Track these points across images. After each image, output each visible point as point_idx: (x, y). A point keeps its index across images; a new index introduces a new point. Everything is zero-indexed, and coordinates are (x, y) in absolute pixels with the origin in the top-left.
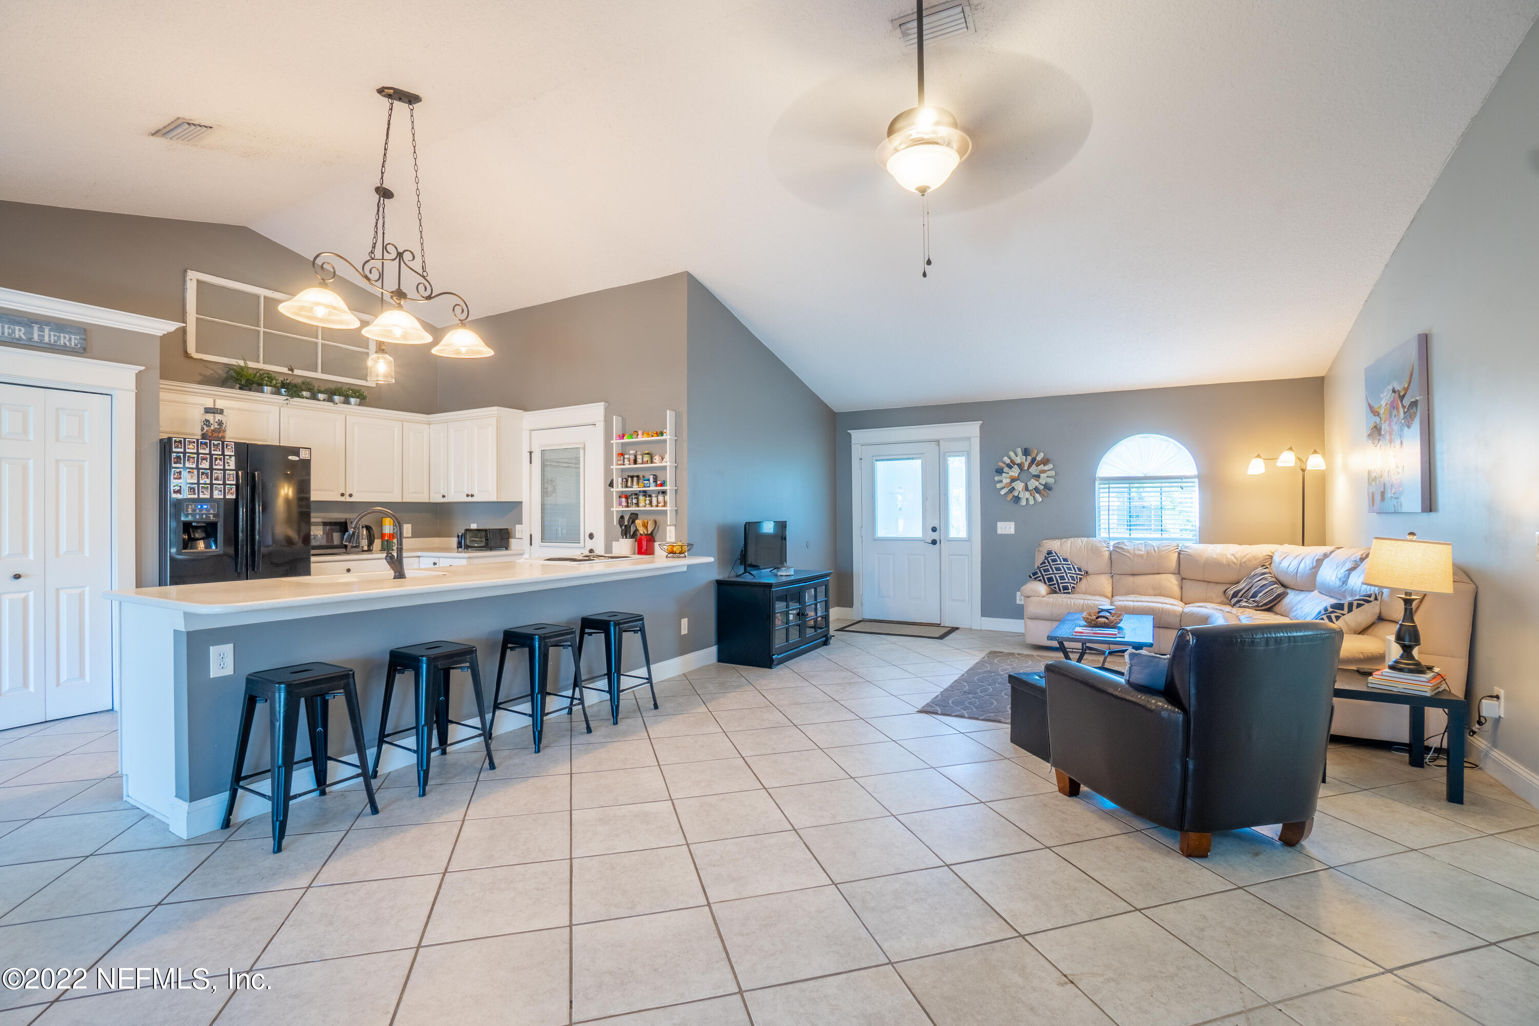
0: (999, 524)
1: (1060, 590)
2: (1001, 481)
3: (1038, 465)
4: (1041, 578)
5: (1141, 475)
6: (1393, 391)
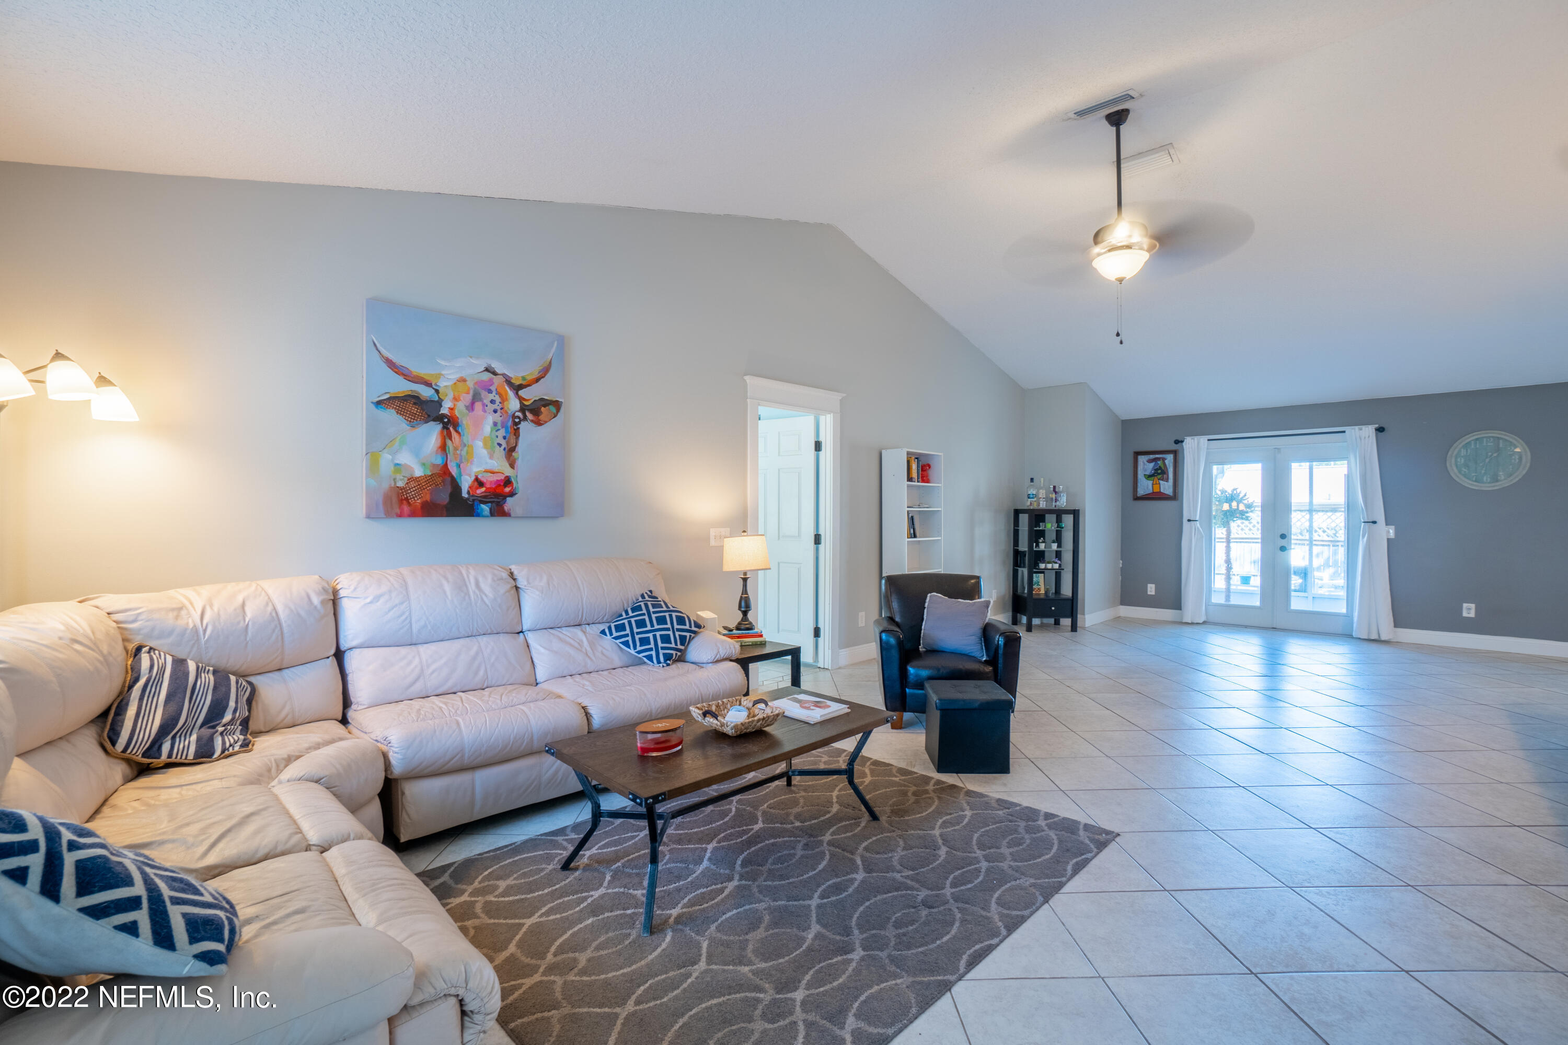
6: (487, 370)
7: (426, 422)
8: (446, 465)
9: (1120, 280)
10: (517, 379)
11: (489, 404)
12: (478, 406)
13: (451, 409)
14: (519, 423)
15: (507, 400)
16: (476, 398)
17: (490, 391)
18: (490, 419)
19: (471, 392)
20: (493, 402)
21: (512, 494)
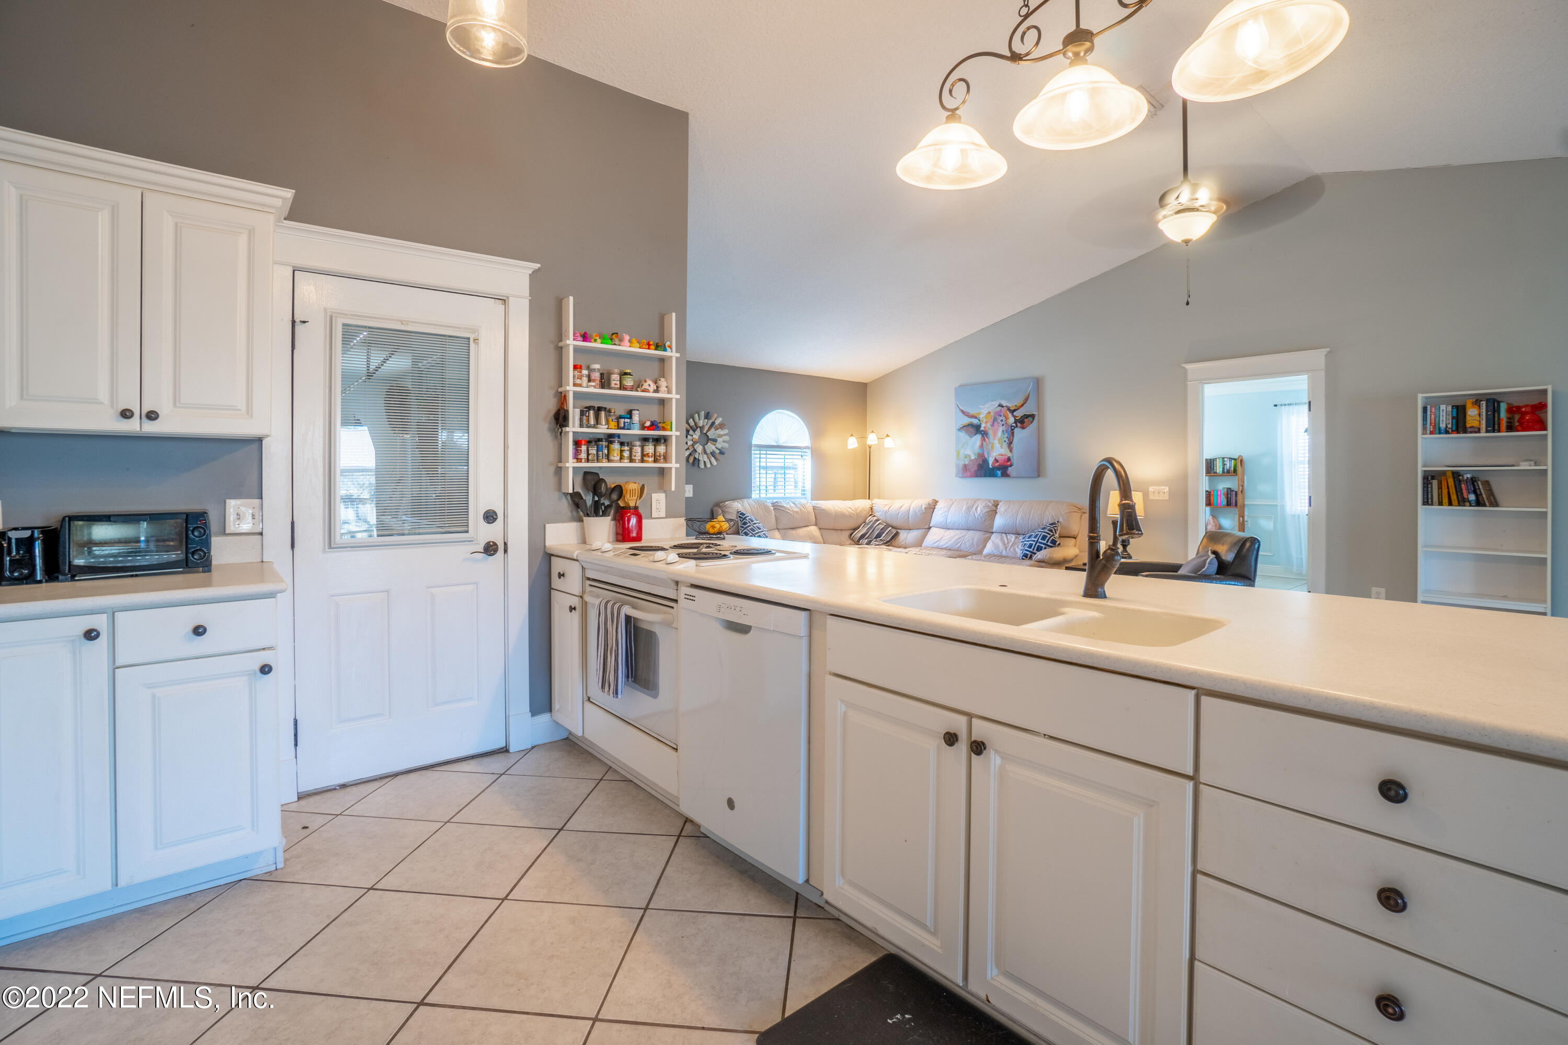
3: (716, 429)
5: (776, 444)
6: (999, 406)
7: (976, 434)
8: (983, 453)
9: (1187, 242)
10: (1013, 407)
11: (1001, 422)
12: (996, 423)
13: (985, 427)
14: (1014, 429)
15: (1008, 418)
16: (995, 420)
17: (1000, 416)
18: (1001, 429)
19: (993, 418)
20: (1002, 421)
21: (1011, 465)
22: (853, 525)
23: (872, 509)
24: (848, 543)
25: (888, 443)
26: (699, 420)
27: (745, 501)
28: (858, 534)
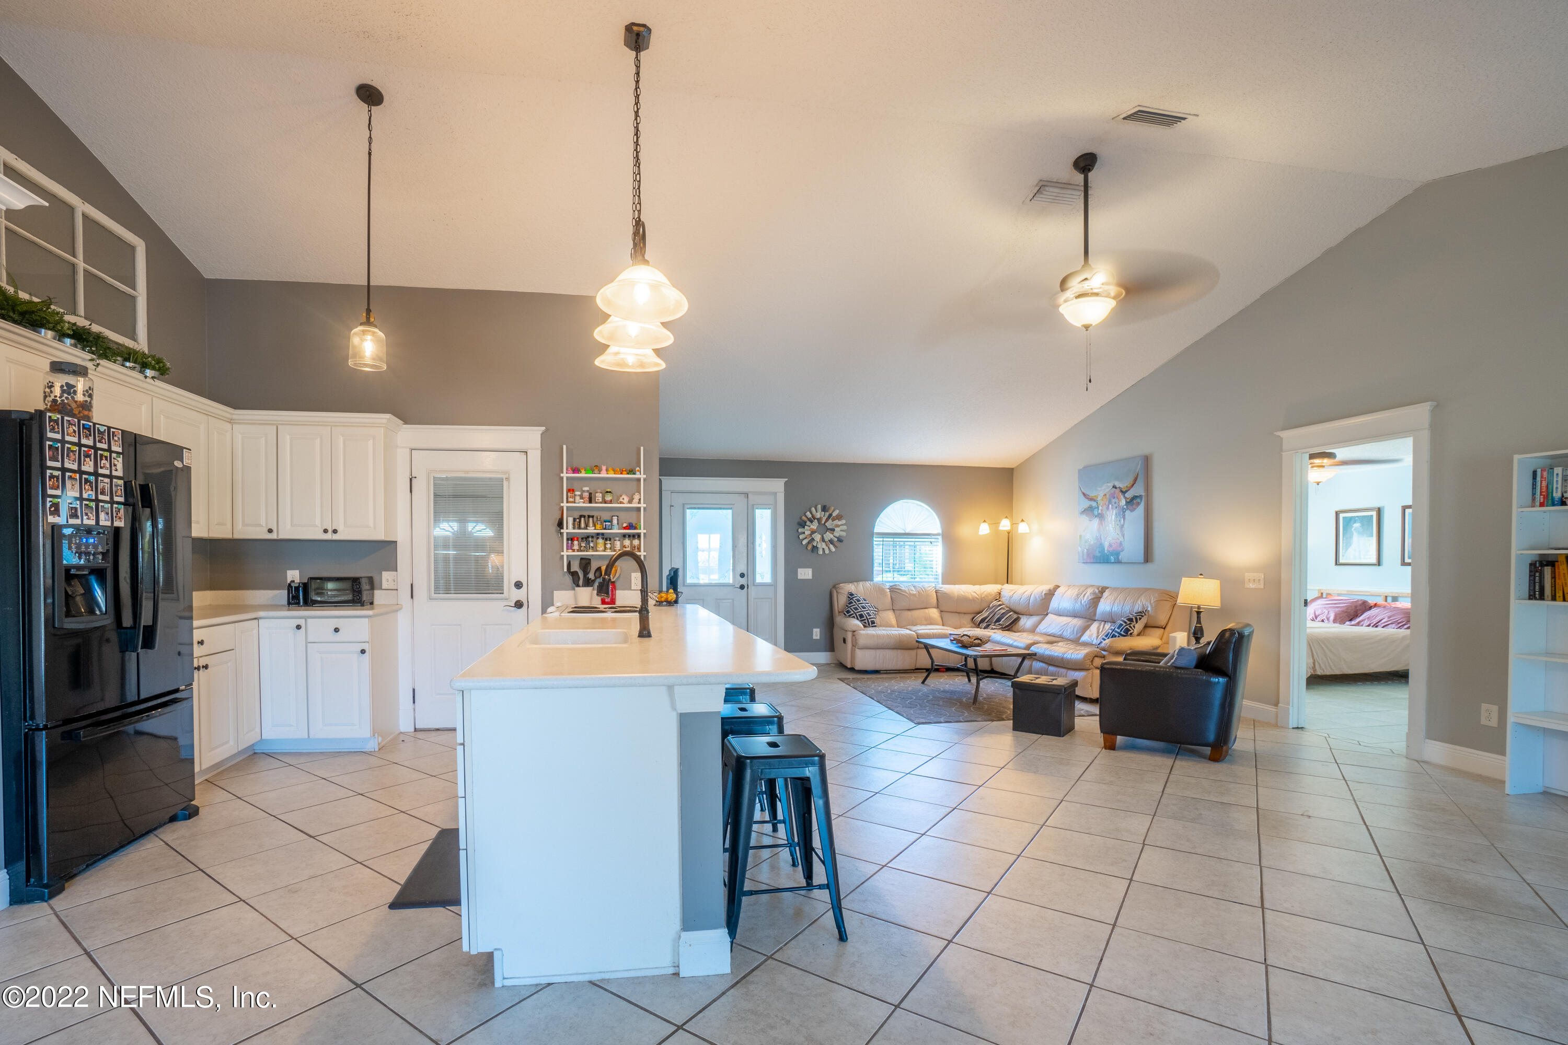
0: (800, 570)
1: (869, 624)
2: (804, 533)
3: (833, 520)
4: (854, 615)
5: (904, 532)
6: (1113, 487)
7: (1093, 518)
8: (1100, 538)
9: (1086, 325)
10: (1124, 488)
11: (1114, 504)
12: (1110, 506)
13: (1101, 510)
14: (1125, 512)
15: (1120, 500)
16: (1109, 502)
17: (1114, 498)
18: (1114, 511)
19: (1107, 500)
20: (1115, 502)
21: (1122, 550)
22: (977, 609)
23: (1000, 594)
24: (969, 626)
25: (1023, 528)
26: (817, 512)
27: (861, 584)
28: (979, 618)
